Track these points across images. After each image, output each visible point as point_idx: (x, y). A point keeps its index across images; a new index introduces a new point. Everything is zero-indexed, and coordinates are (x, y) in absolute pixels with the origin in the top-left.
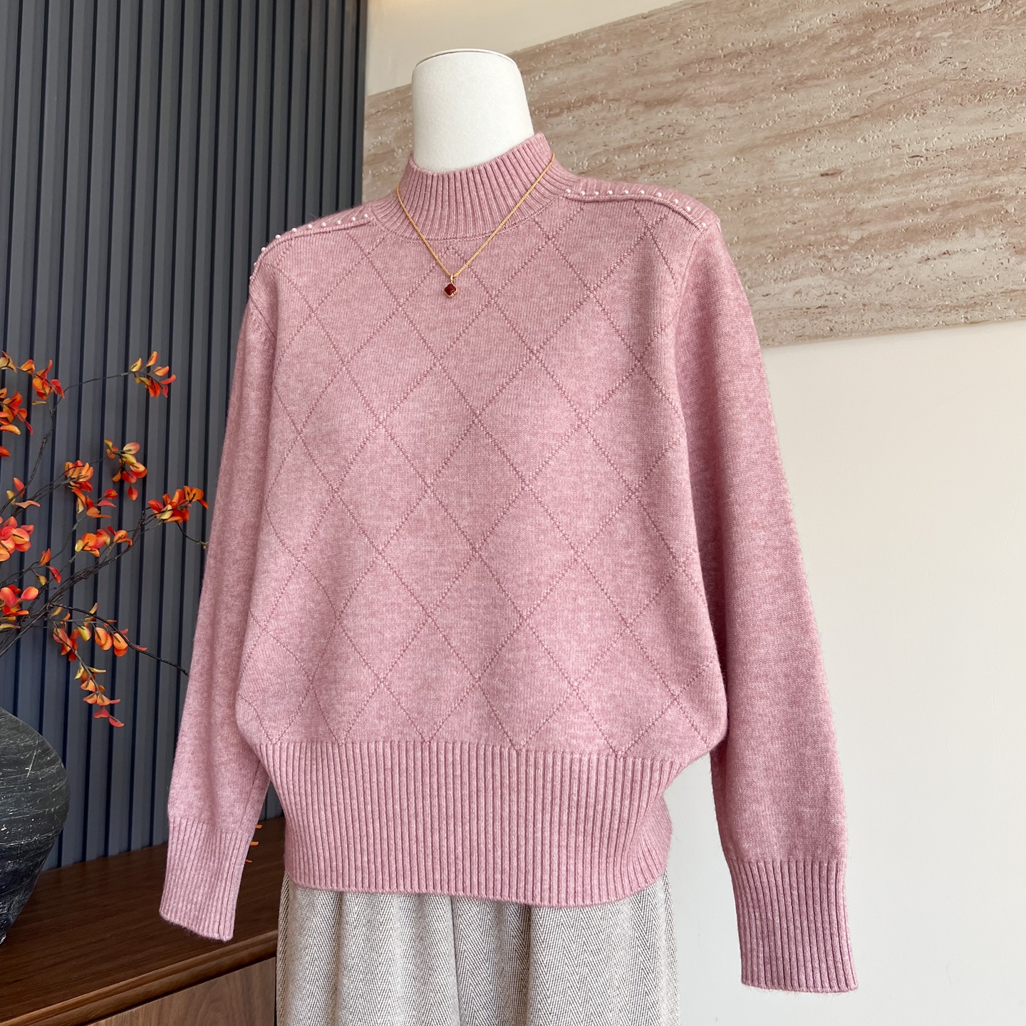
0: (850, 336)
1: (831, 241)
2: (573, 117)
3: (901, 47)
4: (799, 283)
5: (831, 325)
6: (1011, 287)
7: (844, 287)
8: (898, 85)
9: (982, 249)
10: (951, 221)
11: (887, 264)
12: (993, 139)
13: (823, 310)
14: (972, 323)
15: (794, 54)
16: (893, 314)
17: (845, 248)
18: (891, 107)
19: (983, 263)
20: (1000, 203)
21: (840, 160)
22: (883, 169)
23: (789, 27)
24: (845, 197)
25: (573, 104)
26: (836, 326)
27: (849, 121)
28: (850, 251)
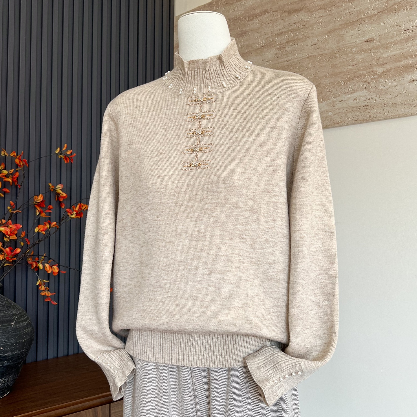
0: (378, 120)
1: (369, 74)
2: (258, 21)
4: (356, 95)
5: (370, 114)
7: (375, 96)
11: (395, 84)
13: (366, 107)
16: (398, 108)
17: (376, 76)
18: (396, 6)
21: (373, 34)
22: (392, 37)
24: (376, 52)
25: (258, 14)
26: (372, 115)
27: (377, 14)
28: (378, 78)
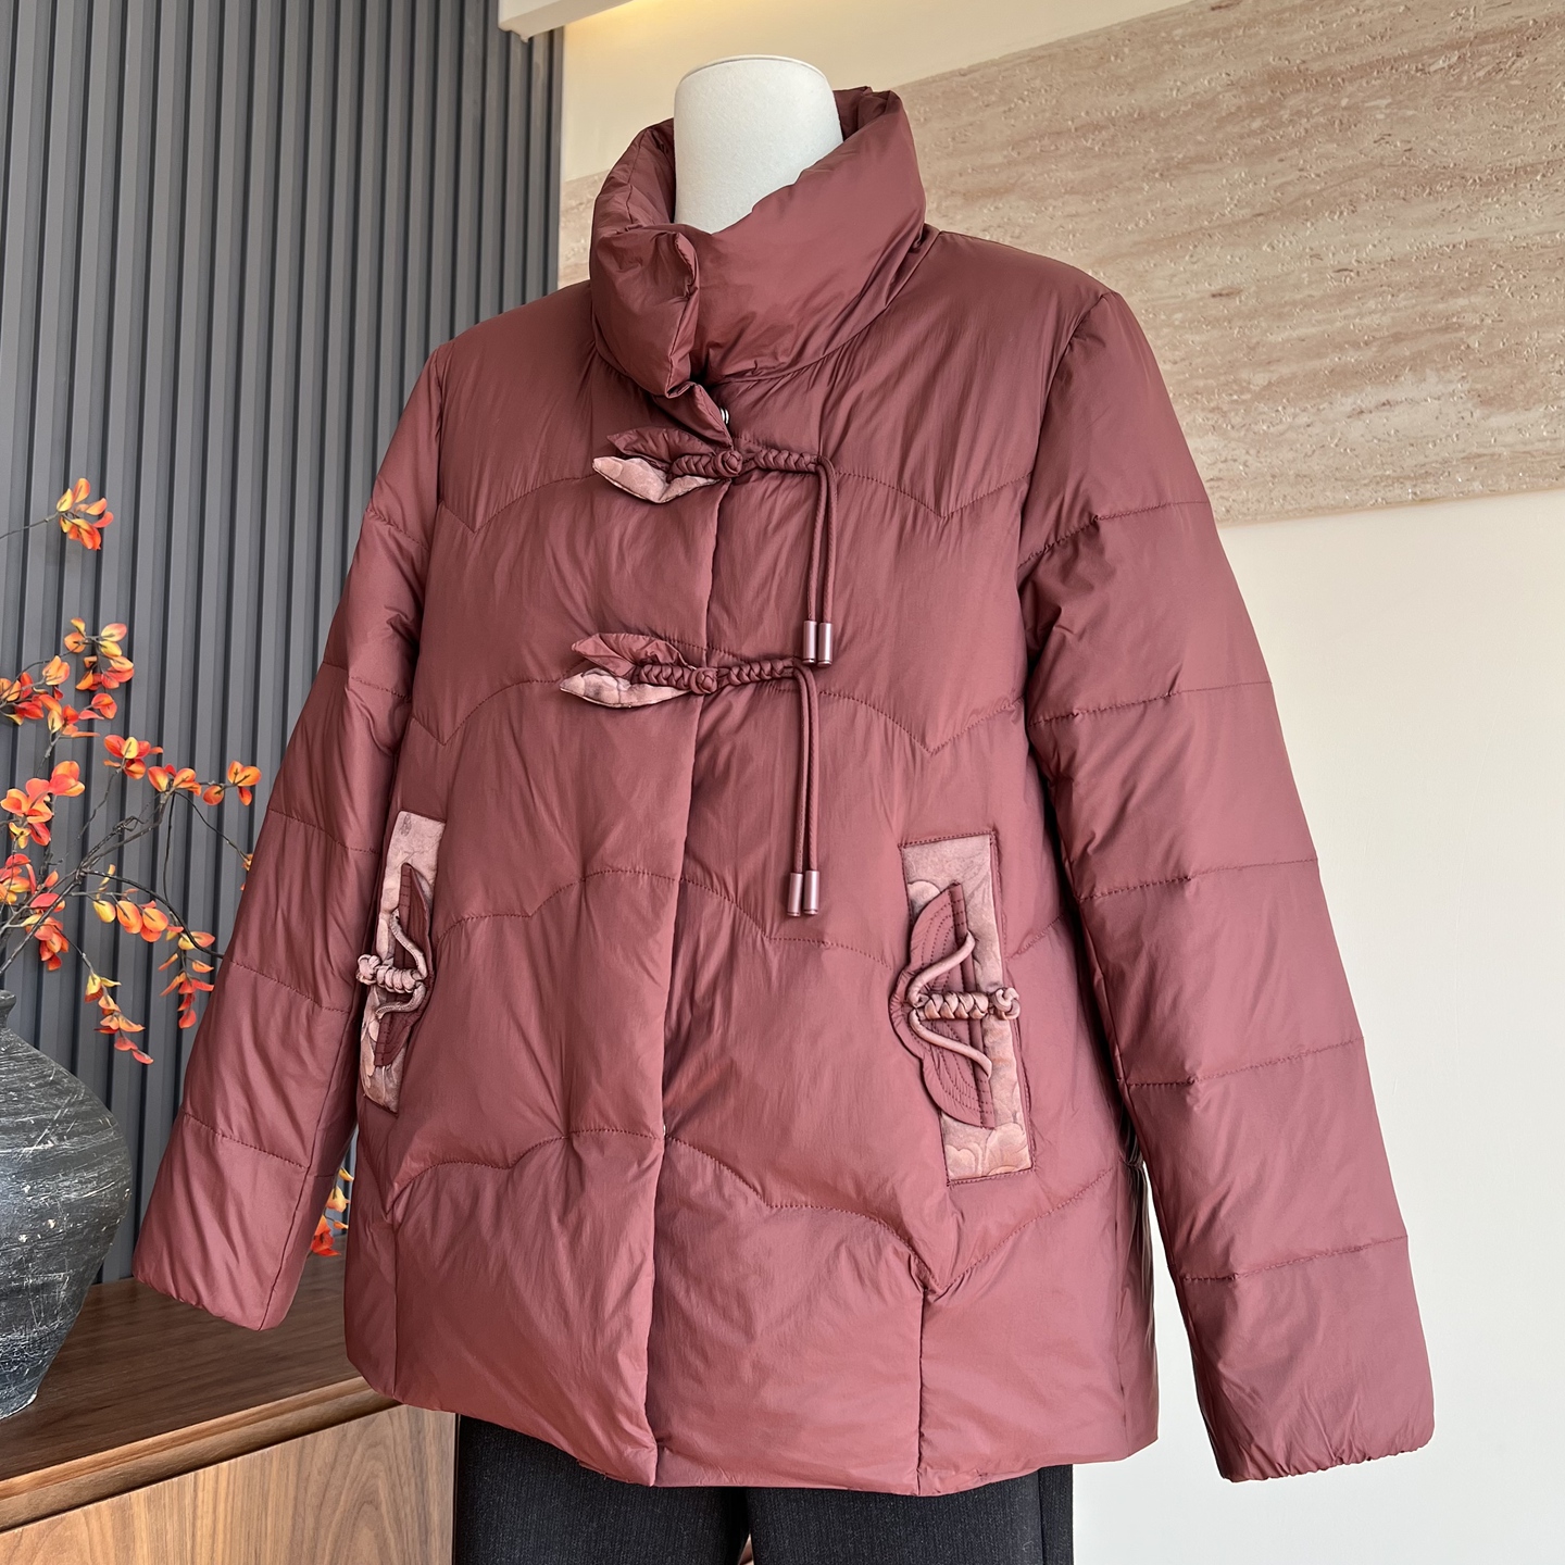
0: (1255, 521)
1: (1226, 388)
3: (1322, 120)
6: (1475, 450)
7: (1244, 451)
8: (1318, 172)
9: (1435, 399)
10: (1393, 359)
11: (1304, 419)
12: (1448, 247)
14: (1422, 500)
15: (1173, 128)
16: (1314, 488)
17: (1243, 397)
18: (1309, 202)
19: (1437, 418)
20: (1459, 334)
21: (1238, 274)
23: (1166, 90)
24: (1246, 326)
27: (1250, 220)
28: (1253, 401)
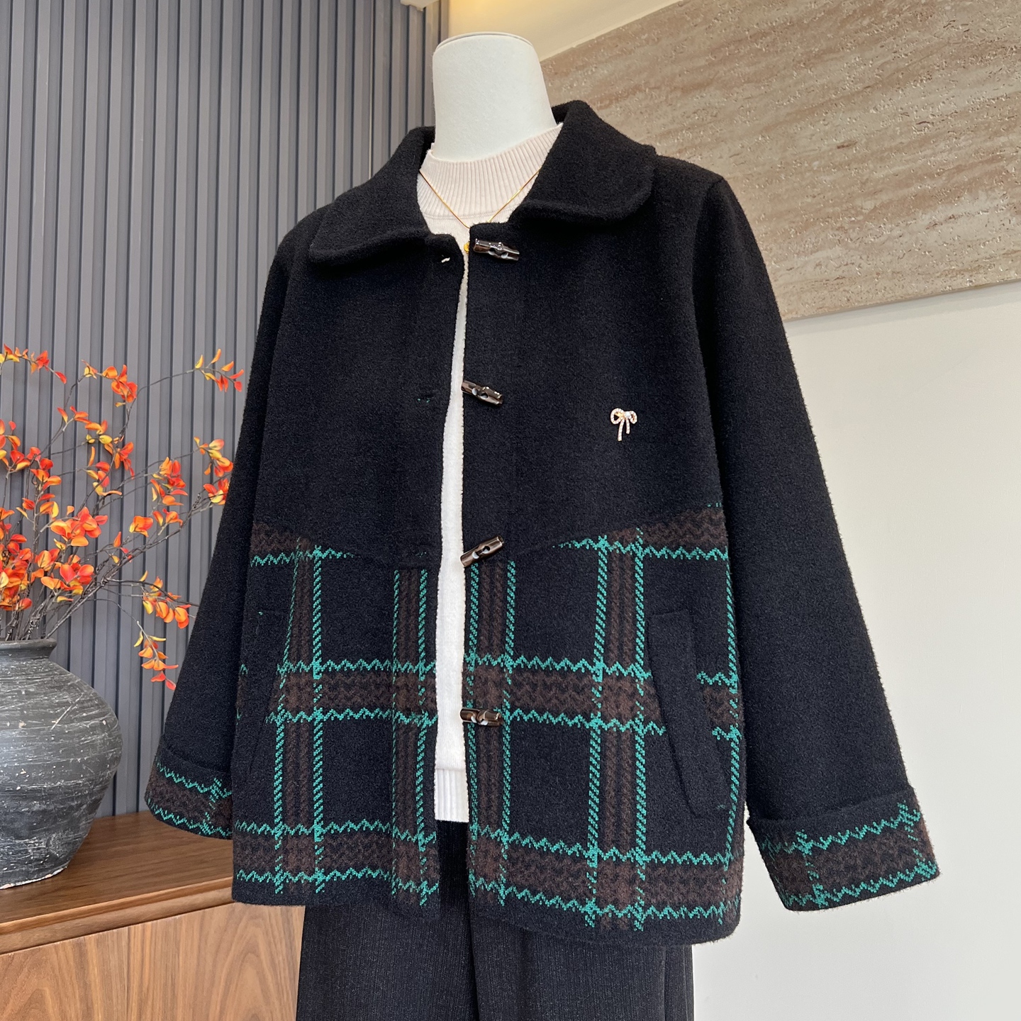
0: (865, 307)
1: (848, 212)
2: (621, 107)
3: (909, 14)
4: (820, 255)
5: (848, 295)
6: (1012, 248)
7: (859, 257)
8: (906, 53)
9: (985, 212)
10: (956, 185)
11: (897, 232)
12: (994, 99)
13: (840, 281)
14: (975, 287)
15: (812, 30)
16: (904, 281)
17: (859, 218)
18: (901, 76)
19: (986, 226)
20: (1001, 164)
21: (854, 131)
22: (893, 137)
24: (860, 168)
25: (620, 94)
26: (853, 296)
28: (865, 221)
